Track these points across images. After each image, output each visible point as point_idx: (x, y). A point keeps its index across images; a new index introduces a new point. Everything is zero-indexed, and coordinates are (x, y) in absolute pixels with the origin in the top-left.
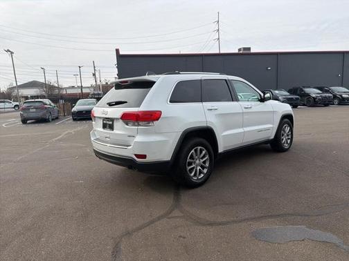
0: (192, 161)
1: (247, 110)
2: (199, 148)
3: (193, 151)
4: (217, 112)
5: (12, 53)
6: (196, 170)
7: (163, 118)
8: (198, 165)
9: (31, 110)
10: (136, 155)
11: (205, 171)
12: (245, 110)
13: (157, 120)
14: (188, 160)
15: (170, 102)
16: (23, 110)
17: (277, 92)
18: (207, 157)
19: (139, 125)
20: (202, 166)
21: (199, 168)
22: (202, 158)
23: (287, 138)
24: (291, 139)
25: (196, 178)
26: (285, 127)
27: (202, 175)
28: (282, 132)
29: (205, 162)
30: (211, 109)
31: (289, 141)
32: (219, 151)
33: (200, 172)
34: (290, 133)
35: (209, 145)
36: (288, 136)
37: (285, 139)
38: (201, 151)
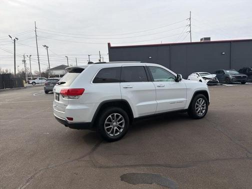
0: (109, 123)
1: (159, 88)
2: (115, 114)
3: (110, 116)
4: (132, 89)
5: (47, 47)
6: (113, 129)
7: (85, 93)
8: (115, 125)
9: (51, 85)
10: (67, 118)
11: (121, 130)
12: (157, 88)
13: (81, 94)
14: (106, 122)
15: (93, 82)
16: (46, 84)
17: (228, 71)
18: (123, 121)
19: (69, 98)
20: (118, 127)
21: (116, 128)
22: (119, 122)
23: (202, 108)
24: (206, 110)
25: (112, 135)
26: (200, 101)
27: (119, 133)
28: (196, 104)
29: (121, 124)
30: (126, 88)
31: (204, 111)
32: (135, 117)
33: (117, 131)
34: (205, 105)
35: (125, 112)
36: (203, 107)
37: (199, 109)
38: (118, 116)
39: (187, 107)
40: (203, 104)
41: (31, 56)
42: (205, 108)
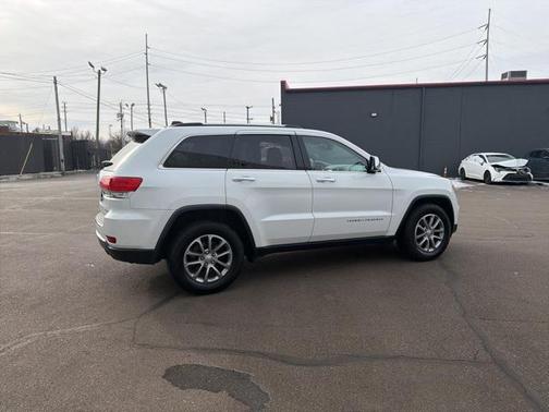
0: (196, 254)
2: (211, 237)
3: (198, 240)
4: (252, 185)
5: (164, 88)
6: (205, 268)
7: (144, 187)
8: (209, 261)
10: (109, 238)
11: (224, 272)
12: (318, 185)
13: (135, 189)
14: (188, 252)
15: (165, 165)
20: (217, 265)
21: (210, 266)
22: (219, 252)
23: (432, 237)
24: (445, 242)
25: (201, 281)
26: (428, 219)
27: (217, 278)
28: (418, 226)
29: (225, 259)
30: (240, 181)
31: (439, 243)
32: (257, 246)
33: (212, 274)
34: (442, 229)
35: (233, 234)
36: (437, 234)
37: (426, 238)
38: (216, 241)
39: (392, 232)
40: (438, 228)
41: (133, 105)
42: (442, 237)
